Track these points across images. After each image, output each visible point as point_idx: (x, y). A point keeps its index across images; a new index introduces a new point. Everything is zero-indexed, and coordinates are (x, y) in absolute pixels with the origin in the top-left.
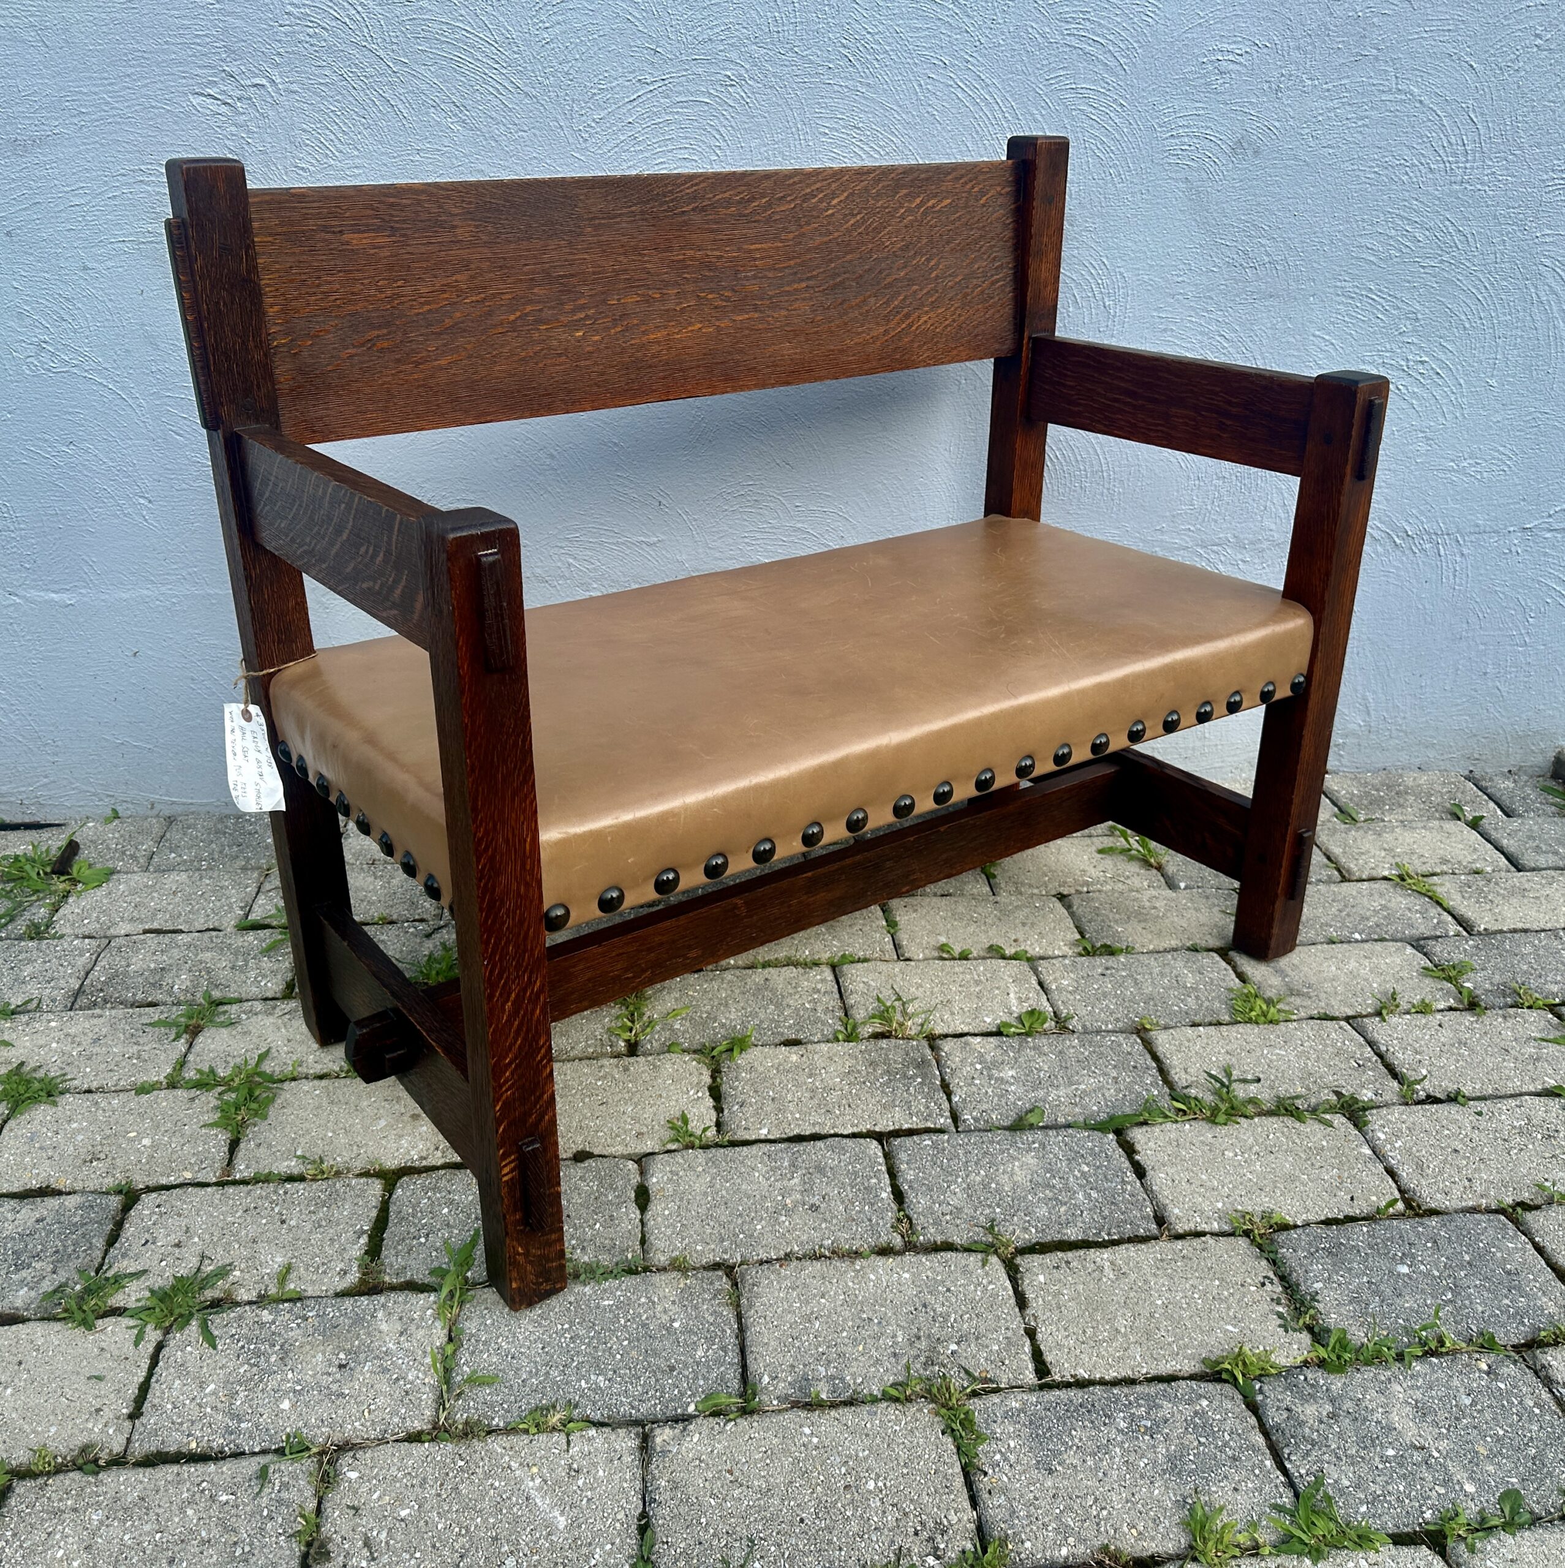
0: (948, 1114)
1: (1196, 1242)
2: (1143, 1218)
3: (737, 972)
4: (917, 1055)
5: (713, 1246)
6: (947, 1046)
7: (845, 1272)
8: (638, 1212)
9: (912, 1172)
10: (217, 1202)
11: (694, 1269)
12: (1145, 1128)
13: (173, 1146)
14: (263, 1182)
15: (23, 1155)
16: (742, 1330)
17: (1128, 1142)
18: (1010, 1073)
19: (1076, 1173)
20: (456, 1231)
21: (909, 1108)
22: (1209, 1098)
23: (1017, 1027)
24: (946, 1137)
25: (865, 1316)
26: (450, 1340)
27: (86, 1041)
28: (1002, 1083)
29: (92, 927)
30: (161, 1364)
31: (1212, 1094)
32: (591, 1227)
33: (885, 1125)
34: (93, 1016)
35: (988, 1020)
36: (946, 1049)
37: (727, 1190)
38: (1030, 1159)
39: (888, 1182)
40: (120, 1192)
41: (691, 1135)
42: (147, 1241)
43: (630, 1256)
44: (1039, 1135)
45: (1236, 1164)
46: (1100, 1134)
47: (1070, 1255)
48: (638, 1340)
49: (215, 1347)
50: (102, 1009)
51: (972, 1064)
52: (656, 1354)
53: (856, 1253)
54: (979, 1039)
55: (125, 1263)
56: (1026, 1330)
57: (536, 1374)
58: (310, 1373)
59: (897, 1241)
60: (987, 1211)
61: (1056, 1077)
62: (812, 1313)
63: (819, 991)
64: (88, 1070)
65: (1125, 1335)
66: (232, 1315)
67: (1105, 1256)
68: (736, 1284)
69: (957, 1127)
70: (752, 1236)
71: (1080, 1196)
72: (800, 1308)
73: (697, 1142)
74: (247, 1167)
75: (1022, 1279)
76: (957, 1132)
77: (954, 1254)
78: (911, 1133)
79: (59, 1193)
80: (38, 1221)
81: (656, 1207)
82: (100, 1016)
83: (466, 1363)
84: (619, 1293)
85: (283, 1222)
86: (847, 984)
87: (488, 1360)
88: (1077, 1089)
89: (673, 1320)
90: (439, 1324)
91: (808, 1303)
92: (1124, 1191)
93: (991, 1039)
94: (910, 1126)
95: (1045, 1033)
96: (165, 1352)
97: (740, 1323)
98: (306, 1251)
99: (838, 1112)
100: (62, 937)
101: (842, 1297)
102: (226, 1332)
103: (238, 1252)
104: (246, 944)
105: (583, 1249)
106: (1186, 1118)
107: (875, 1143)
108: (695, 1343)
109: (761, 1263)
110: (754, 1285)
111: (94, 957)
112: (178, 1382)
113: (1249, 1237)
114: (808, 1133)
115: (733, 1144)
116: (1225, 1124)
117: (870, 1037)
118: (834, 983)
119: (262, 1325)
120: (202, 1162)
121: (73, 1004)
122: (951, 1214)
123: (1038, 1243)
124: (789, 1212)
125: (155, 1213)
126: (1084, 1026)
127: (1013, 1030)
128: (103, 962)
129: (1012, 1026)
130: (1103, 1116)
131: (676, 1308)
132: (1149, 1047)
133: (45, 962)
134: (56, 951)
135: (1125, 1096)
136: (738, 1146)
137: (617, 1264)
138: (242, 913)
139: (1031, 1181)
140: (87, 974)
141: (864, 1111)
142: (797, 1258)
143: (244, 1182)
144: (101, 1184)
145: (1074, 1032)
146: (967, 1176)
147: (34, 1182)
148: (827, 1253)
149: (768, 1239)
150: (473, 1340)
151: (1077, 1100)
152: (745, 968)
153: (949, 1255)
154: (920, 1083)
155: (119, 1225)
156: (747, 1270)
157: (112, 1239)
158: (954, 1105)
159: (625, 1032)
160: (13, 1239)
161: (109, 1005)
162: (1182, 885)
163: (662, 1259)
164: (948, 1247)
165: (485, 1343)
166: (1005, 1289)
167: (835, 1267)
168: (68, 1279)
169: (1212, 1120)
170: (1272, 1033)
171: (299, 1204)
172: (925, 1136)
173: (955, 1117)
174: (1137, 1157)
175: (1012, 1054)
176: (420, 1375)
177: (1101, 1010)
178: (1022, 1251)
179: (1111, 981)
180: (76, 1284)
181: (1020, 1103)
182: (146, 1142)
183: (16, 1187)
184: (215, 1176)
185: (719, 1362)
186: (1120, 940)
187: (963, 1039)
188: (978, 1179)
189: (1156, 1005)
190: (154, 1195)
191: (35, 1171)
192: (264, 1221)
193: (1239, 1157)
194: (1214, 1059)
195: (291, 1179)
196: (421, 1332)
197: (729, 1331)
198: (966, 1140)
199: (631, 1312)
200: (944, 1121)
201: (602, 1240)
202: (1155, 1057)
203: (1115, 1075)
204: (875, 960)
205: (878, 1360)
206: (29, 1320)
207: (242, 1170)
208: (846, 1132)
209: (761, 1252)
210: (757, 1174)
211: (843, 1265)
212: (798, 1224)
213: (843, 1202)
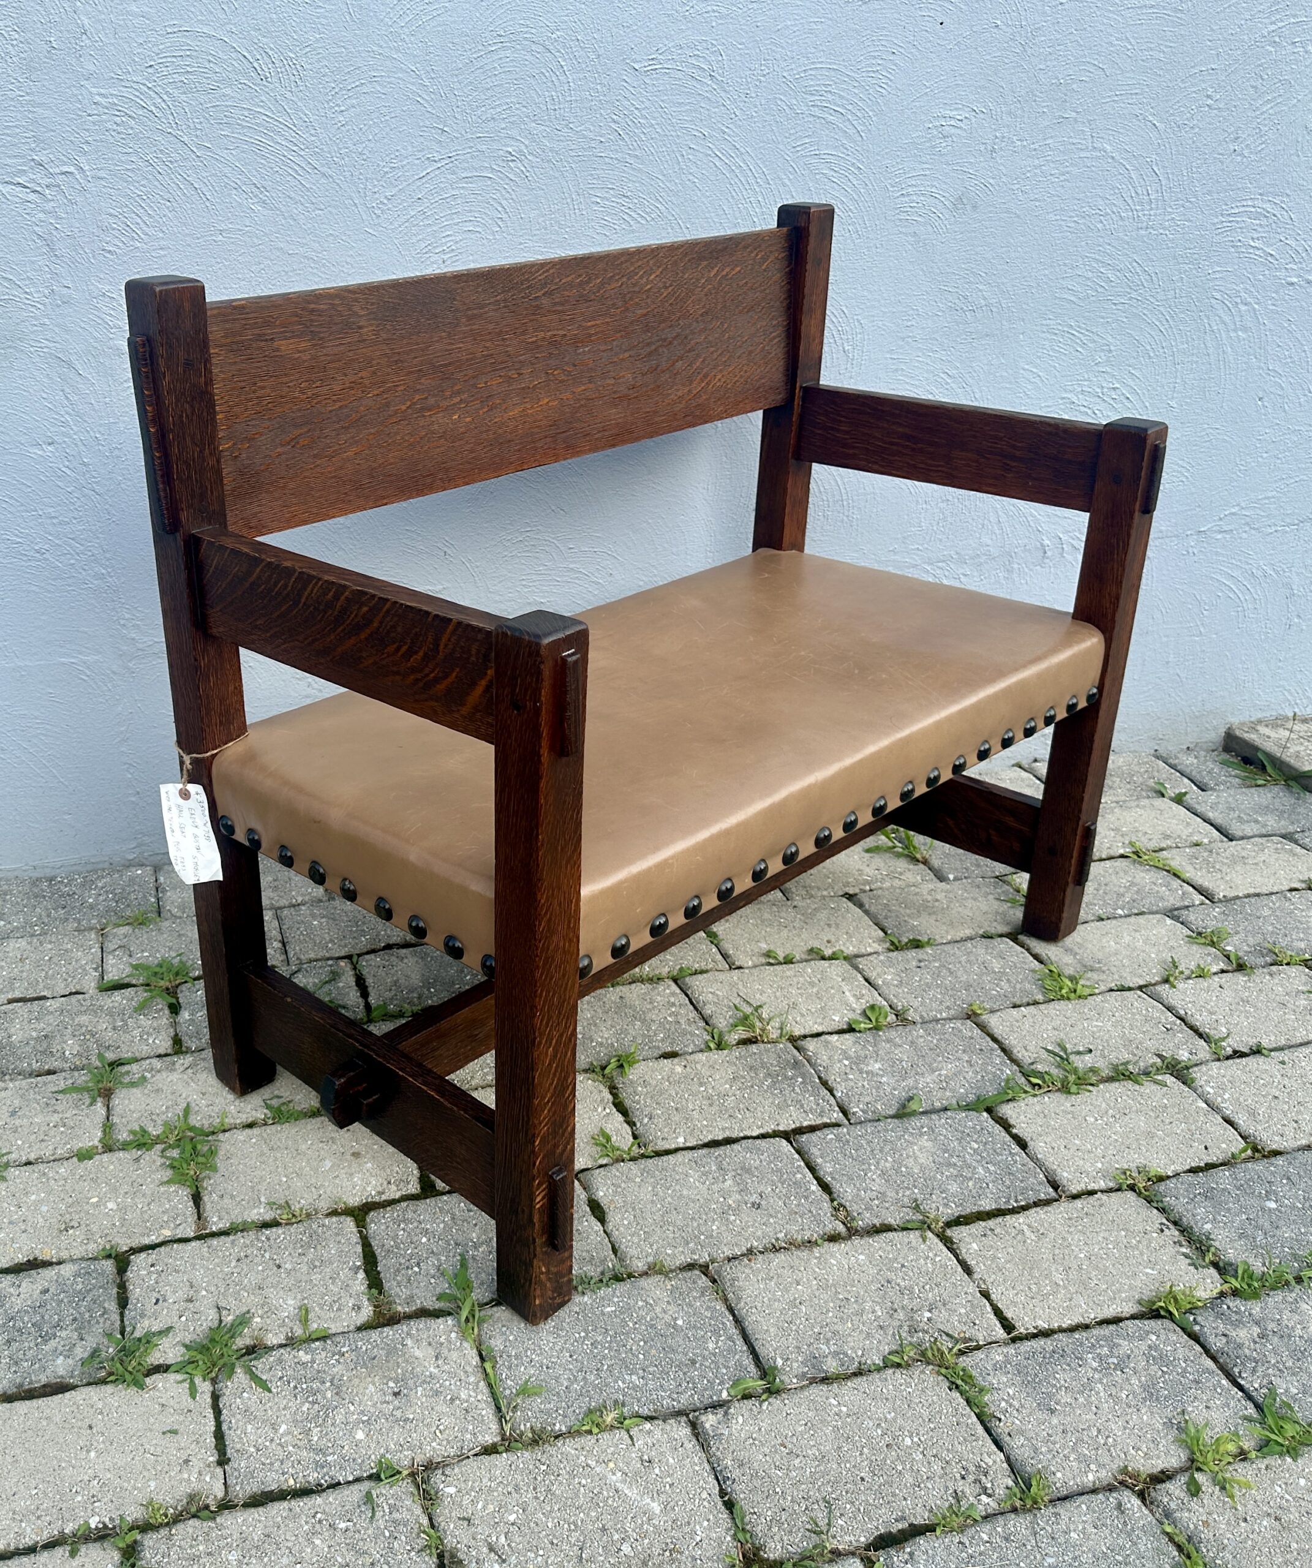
5: (681, 1249)
7: (808, 1260)
8: (599, 1224)
10: (207, 1255)
13: (140, 1206)
14: (242, 1231)
40: (109, 1256)
43: (610, 1265)
47: (991, 1223)
53: (810, 1242)
59: (841, 1228)
68: (716, 1281)
70: (711, 1236)
72: (782, 1296)
74: (220, 1218)
75: (958, 1248)
77: (895, 1234)
79: (50, 1264)
81: (613, 1218)
84: (616, 1299)
85: (279, 1267)
91: (787, 1291)
98: (313, 1291)
101: (815, 1283)
103: (249, 1300)
109: (729, 1260)
110: (733, 1280)
120: (174, 1219)
122: (878, 1198)
123: (960, 1216)
124: (736, 1211)
125: (151, 1272)
137: (603, 1274)
142: (760, 1252)
143: (223, 1233)
144: (86, 1251)
148: (784, 1245)
149: (727, 1237)
153: (891, 1235)
155: (122, 1288)
156: (720, 1267)
163: (640, 1265)
164: (887, 1228)
167: (798, 1257)
171: (285, 1248)
178: (949, 1225)
182: (112, 1205)
184: (191, 1230)
190: (143, 1255)
191: (15, 1245)
192: (260, 1268)
195: (266, 1225)
199: (635, 1315)
207: (216, 1222)
209: (725, 1250)
211: (804, 1254)
212: (748, 1221)
213: (780, 1198)
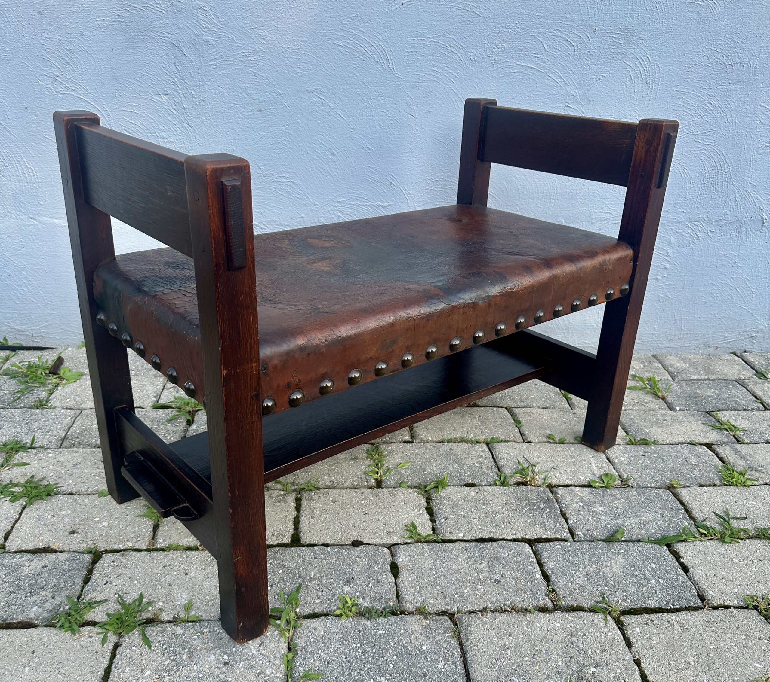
0: (567, 530)
1: (726, 611)
2: (692, 596)
3: (434, 444)
4: (544, 496)
5: (440, 601)
6: (561, 491)
7: (521, 621)
8: (393, 578)
9: (552, 564)
10: (147, 560)
11: (430, 614)
12: (684, 544)
13: (121, 527)
14: (174, 550)
15: (34, 528)
16: (463, 653)
17: (675, 551)
18: (601, 509)
19: (649, 568)
20: (288, 584)
21: (545, 526)
22: (718, 528)
23: (600, 483)
24: (569, 544)
25: (537, 648)
26: (289, 650)
27: (70, 466)
28: (596, 514)
29: (70, 403)
30: (117, 657)
31: (719, 525)
32: (367, 585)
33: (532, 535)
34: (73, 452)
35: (582, 478)
36: (560, 493)
37: (444, 568)
38: (620, 559)
39: (539, 569)
40: (91, 552)
41: (419, 535)
42: (107, 582)
43: (391, 604)
44: (623, 545)
45: (741, 566)
46: (658, 546)
47: (652, 616)
48: (403, 656)
49: (150, 648)
50: (78, 448)
51: (577, 503)
52: (414, 665)
53: (526, 610)
54: (578, 489)
55: (95, 594)
56: (634, 660)
57: (344, 674)
58: (207, 666)
59: (549, 604)
60: (600, 589)
61: (628, 512)
62: (505, 645)
63: (482, 457)
64: (71, 481)
65: (695, 666)
66: (159, 629)
67: (674, 618)
68: (457, 625)
69: (574, 539)
70: (462, 596)
71: (653, 581)
72: (498, 641)
73: (423, 540)
74: (164, 541)
75: (626, 629)
76: (574, 541)
77: (584, 613)
78: (547, 540)
79: (55, 551)
80: (43, 567)
81: (403, 576)
82: (78, 452)
83: (301, 665)
84: (387, 626)
85: (186, 574)
86: (497, 453)
87: (314, 664)
88: (641, 520)
89: (422, 645)
90: (282, 640)
91: (502, 639)
92: (678, 580)
93: (586, 489)
94: (547, 537)
95: (616, 487)
96: (120, 649)
97: (462, 649)
98: (201, 592)
99: (503, 526)
100: (55, 408)
101: (522, 636)
102: (155, 639)
103: (160, 591)
104: (158, 416)
105: (364, 598)
106: (707, 538)
107: (527, 545)
108: (437, 660)
109: (470, 613)
110: (468, 626)
111: (73, 420)
112: (128, 668)
113: (758, 610)
114: (487, 537)
115: (444, 541)
116: (731, 543)
117: (515, 484)
118: (490, 453)
119: (177, 636)
120: (138, 537)
121: (61, 445)
122: (579, 589)
123: (632, 609)
124: (483, 583)
125: (111, 566)
126: (638, 484)
127: (597, 484)
128: (78, 423)
129: (597, 482)
130: (658, 536)
131: (422, 638)
132: (676, 496)
133: (45, 421)
134: (52, 416)
135: (669, 524)
136: (447, 542)
137: (384, 609)
138: (155, 399)
139: (623, 572)
140: (69, 428)
141: (518, 526)
142: (491, 611)
143: (162, 550)
144: (79, 547)
145: (632, 487)
146: (585, 567)
147: (41, 544)
148: (508, 609)
149: (472, 598)
150: (303, 651)
151: (642, 526)
152: (437, 442)
153: (581, 613)
154: (548, 512)
155: (90, 572)
156: (462, 616)
157: (86, 580)
158: (570, 526)
159: (374, 474)
160: (29, 577)
161: (81, 446)
162: (678, 408)
163: (411, 607)
164: (581, 609)
165: (311, 653)
166: (618, 636)
167: (515, 618)
168: (61, 602)
169: (722, 539)
170: (747, 492)
171: (195, 564)
172: (556, 543)
173: (572, 533)
174: (682, 560)
175: (599, 498)
176: (274, 671)
177: (646, 475)
178: (623, 613)
179: (649, 460)
180: (66, 606)
181: (609, 526)
182: (105, 524)
183: (30, 547)
184: (145, 545)
185: (453, 672)
186: (649, 437)
187: (570, 488)
188: (592, 569)
189: (677, 474)
190: (110, 555)
191: (41, 538)
192: (175, 573)
193: (742, 562)
194: (716, 505)
195: (190, 549)
196: (273, 645)
197: (456, 653)
198: (581, 546)
199: (396, 638)
200: (566, 534)
201: (374, 594)
202: (682, 503)
203: (661, 512)
204: (511, 441)
205: (549, 676)
206: (38, 626)
207: (161, 543)
208: (509, 538)
209: (469, 606)
210: (460, 560)
211: (520, 617)
212: (489, 591)
213: (514, 579)
